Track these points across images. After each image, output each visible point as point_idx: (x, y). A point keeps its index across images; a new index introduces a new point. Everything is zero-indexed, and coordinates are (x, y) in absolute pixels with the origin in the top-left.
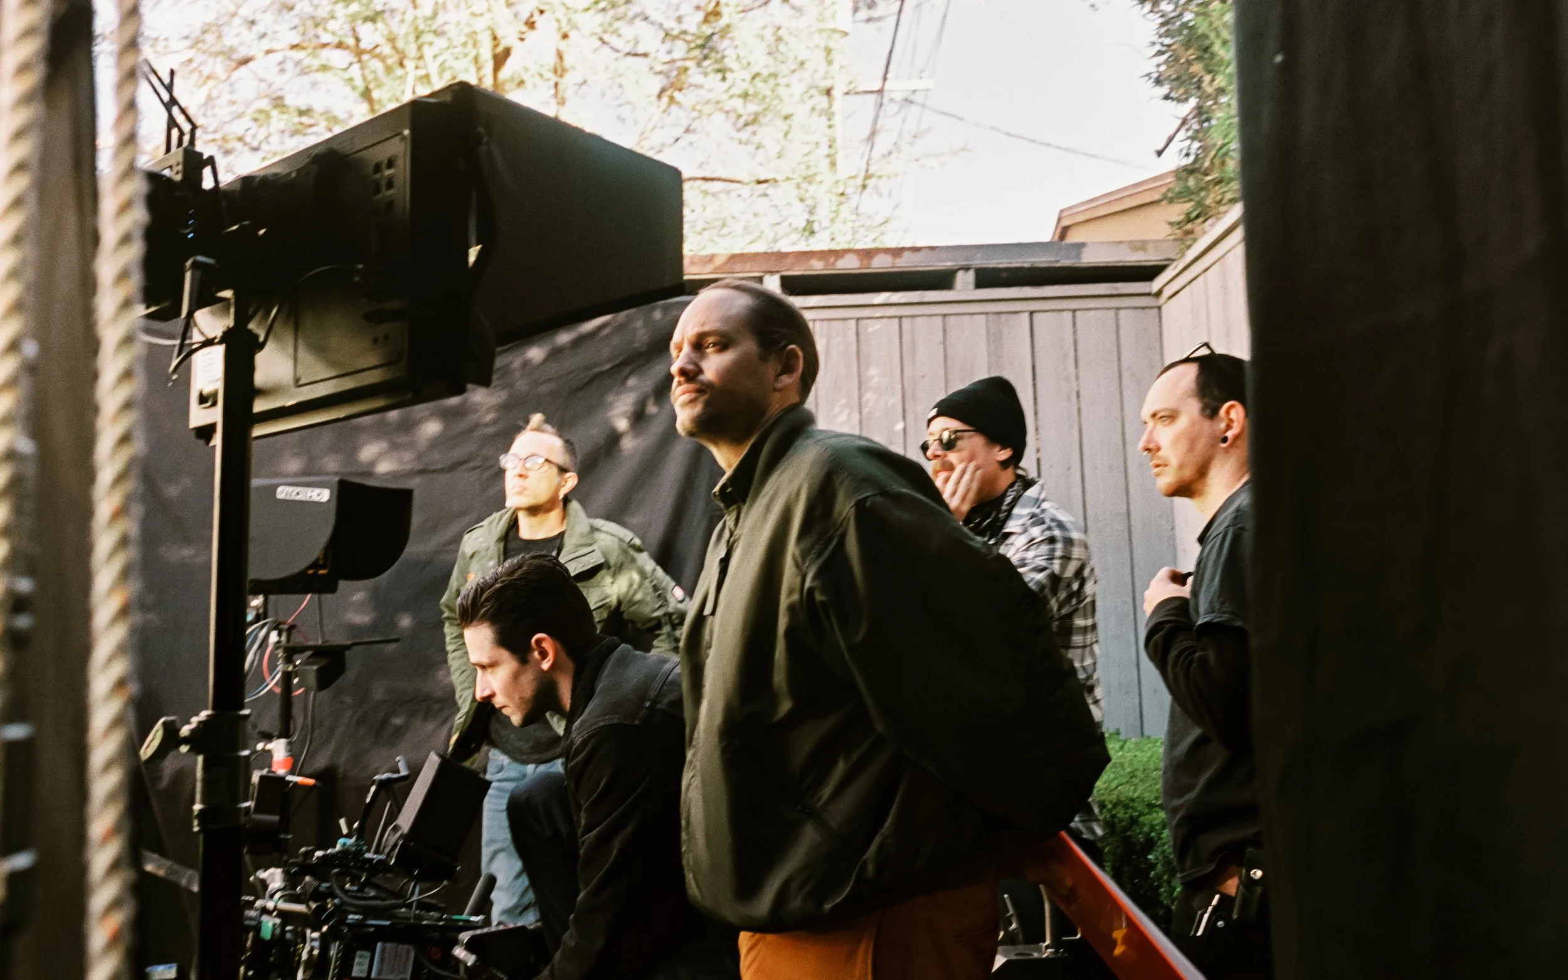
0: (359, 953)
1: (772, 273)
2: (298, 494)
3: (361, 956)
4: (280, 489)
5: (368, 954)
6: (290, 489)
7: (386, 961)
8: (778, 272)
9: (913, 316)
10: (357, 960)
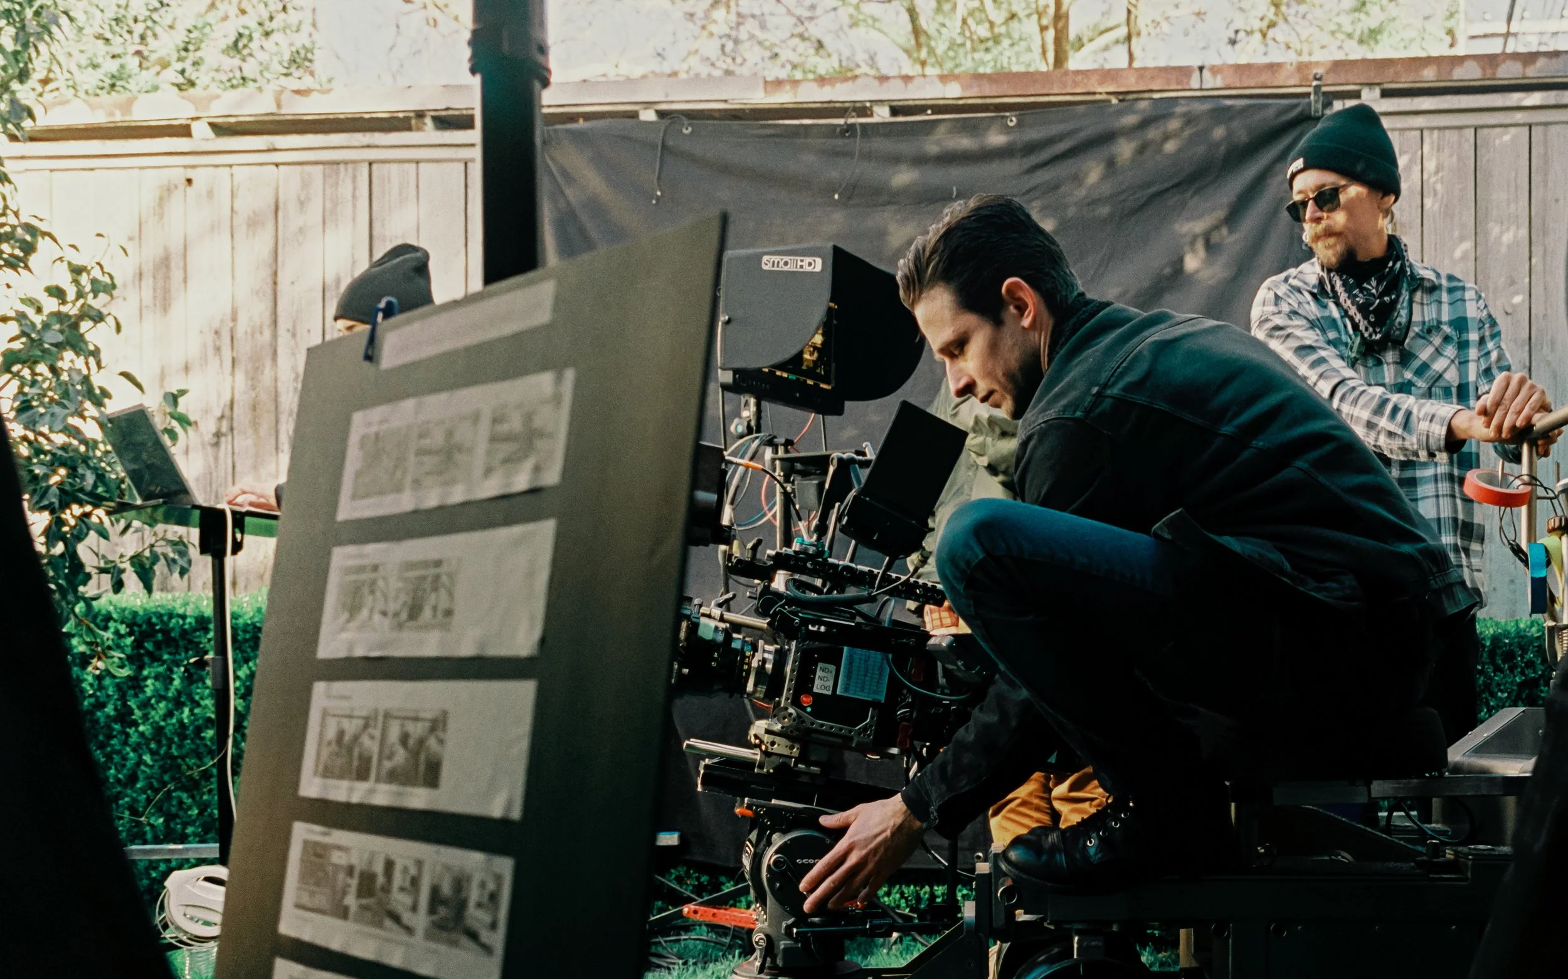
0: (820, 665)
1: (1371, 85)
2: (786, 263)
3: (823, 670)
4: (765, 258)
5: (833, 668)
6: (776, 258)
7: (854, 676)
8: (1379, 84)
9: (1546, 124)
10: (819, 673)
